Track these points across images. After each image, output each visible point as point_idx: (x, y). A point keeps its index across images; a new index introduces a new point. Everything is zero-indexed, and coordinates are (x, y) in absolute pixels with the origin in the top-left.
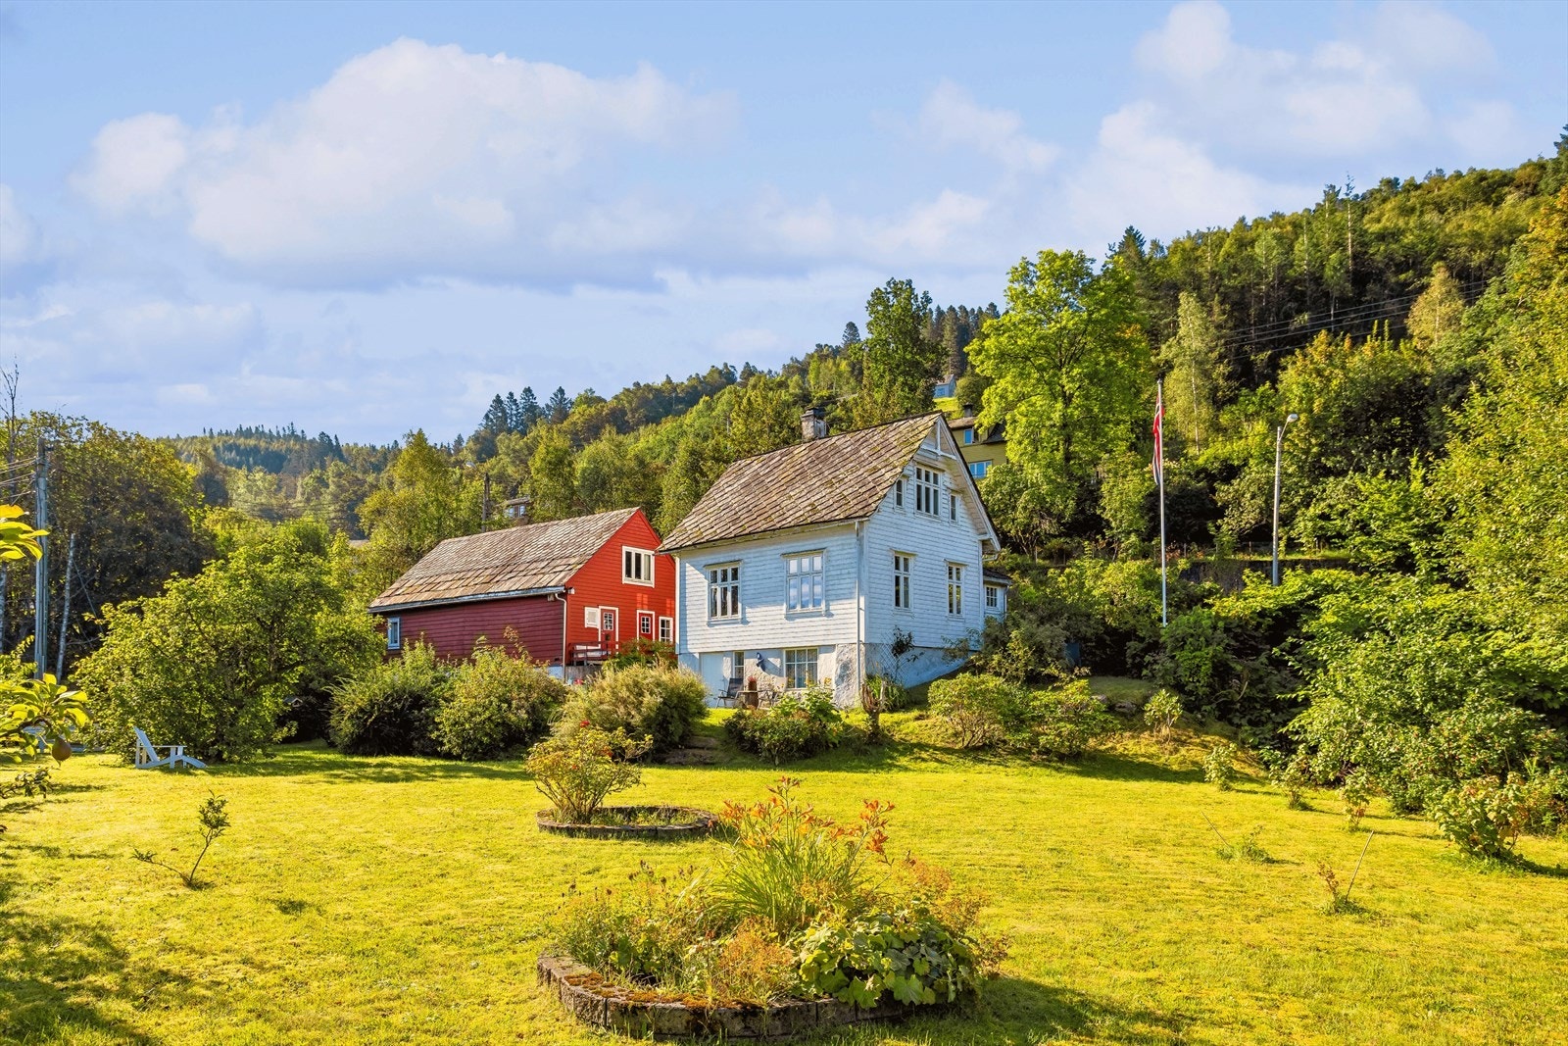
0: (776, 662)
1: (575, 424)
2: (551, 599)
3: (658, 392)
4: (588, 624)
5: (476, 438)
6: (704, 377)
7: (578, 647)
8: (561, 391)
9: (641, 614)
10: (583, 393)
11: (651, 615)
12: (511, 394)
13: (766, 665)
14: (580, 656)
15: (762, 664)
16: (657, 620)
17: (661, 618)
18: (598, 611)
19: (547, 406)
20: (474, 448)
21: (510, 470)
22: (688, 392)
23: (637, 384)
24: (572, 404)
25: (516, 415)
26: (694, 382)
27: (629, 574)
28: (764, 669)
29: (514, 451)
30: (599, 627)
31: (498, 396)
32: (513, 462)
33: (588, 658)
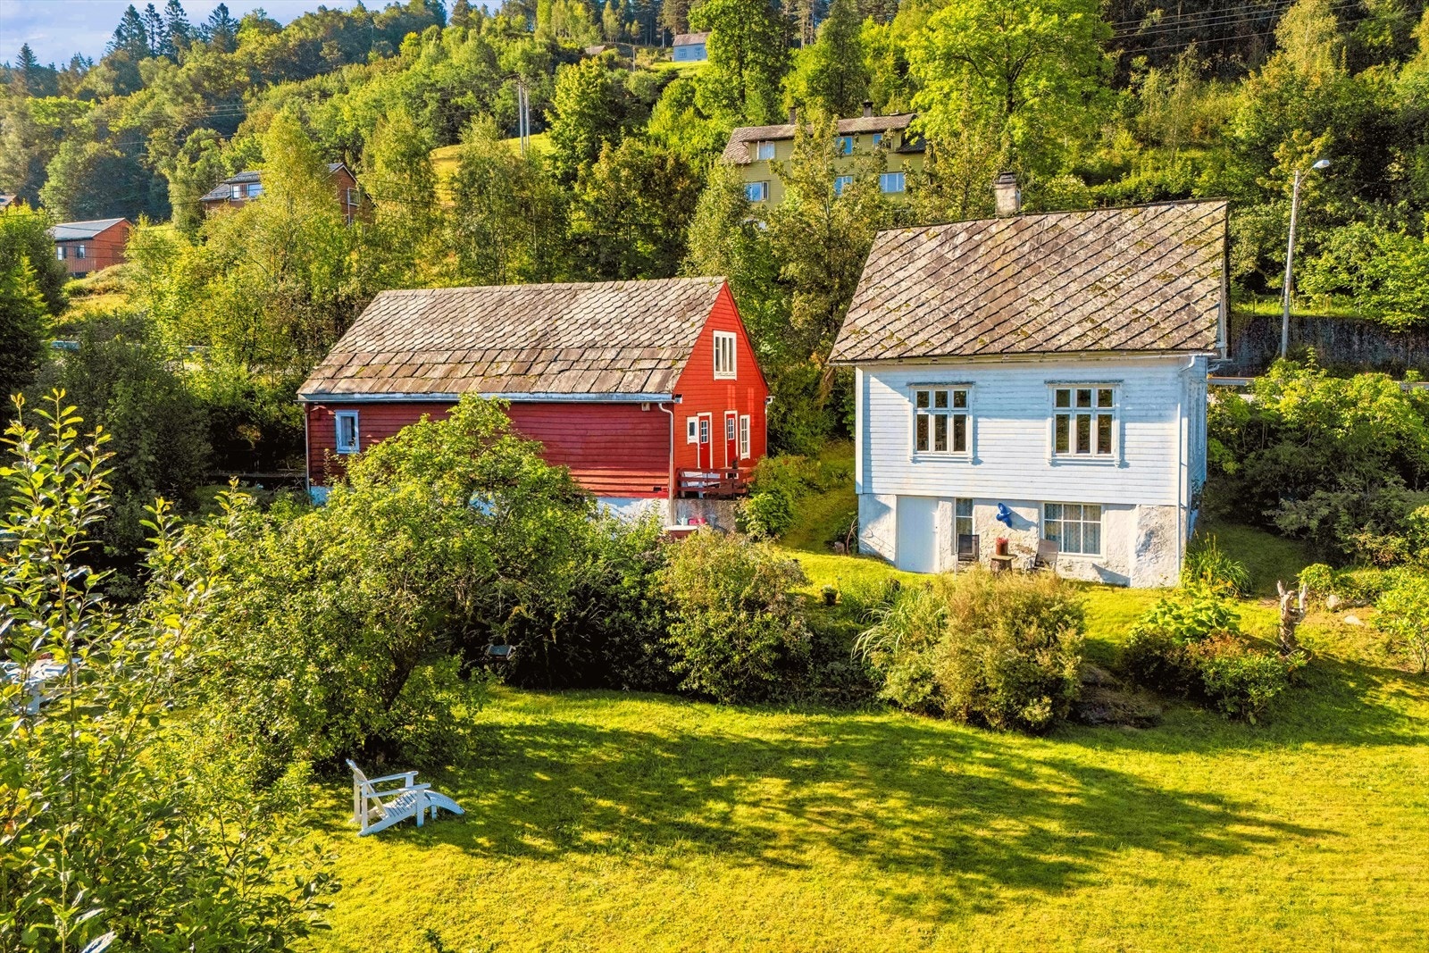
0: (1031, 515)
1: (252, 55)
3: (350, 20)
5: (111, 63)
6: (407, 8)
7: (688, 474)
8: (223, 8)
9: (727, 417)
10: (251, 13)
12: (151, 7)
13: (1013, 520)
15: (1007, 518)
16: (739, 421)
19: (203, 25)
20: (107, 74)
21: (169, 109)
22: (387, 26)
23: (323, 9)
24: (239, 26)
25: (159, 34)
26: (396, 13)
28: (1010, 524)
29: (176, 86)
31: (132, 8)
32: (172, 100)
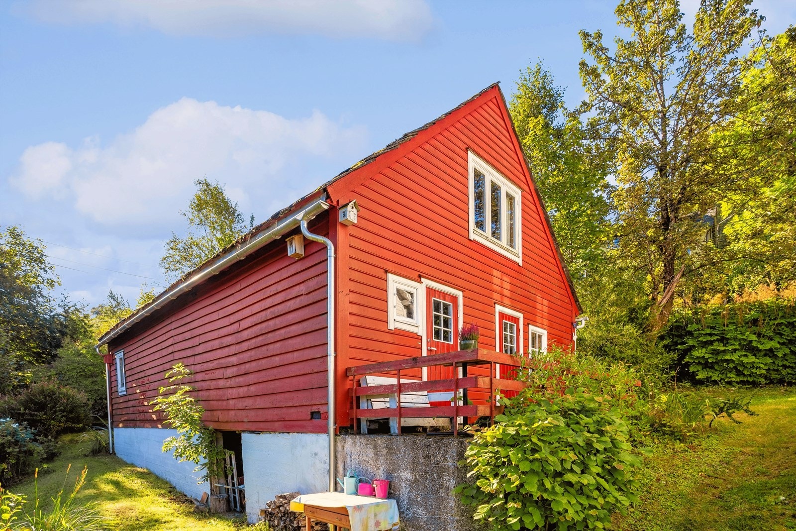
2: (295, 248)
4: (396, 318)
7: (373, 380)
9: (503, 316)
11: (516, 320)
14: (378, 404)
16: (526, 332)
17: (532, 328)
18: (419, 291)
27: (480, 225)
30: (422, 331)
33: (402, 412)
